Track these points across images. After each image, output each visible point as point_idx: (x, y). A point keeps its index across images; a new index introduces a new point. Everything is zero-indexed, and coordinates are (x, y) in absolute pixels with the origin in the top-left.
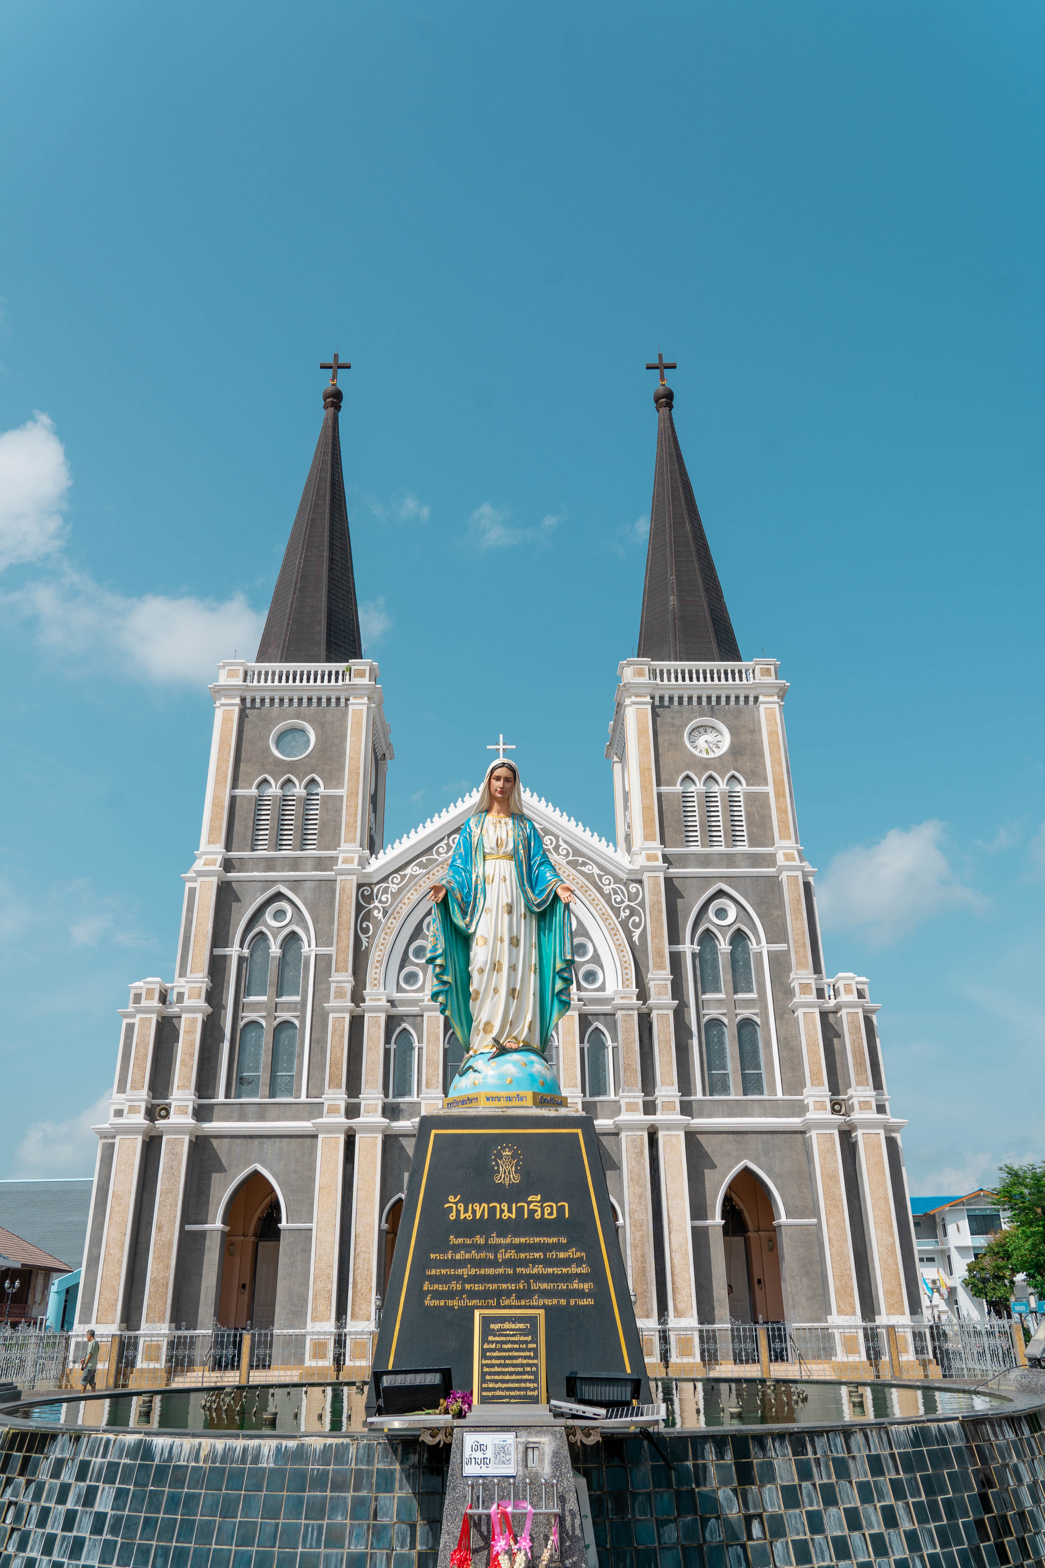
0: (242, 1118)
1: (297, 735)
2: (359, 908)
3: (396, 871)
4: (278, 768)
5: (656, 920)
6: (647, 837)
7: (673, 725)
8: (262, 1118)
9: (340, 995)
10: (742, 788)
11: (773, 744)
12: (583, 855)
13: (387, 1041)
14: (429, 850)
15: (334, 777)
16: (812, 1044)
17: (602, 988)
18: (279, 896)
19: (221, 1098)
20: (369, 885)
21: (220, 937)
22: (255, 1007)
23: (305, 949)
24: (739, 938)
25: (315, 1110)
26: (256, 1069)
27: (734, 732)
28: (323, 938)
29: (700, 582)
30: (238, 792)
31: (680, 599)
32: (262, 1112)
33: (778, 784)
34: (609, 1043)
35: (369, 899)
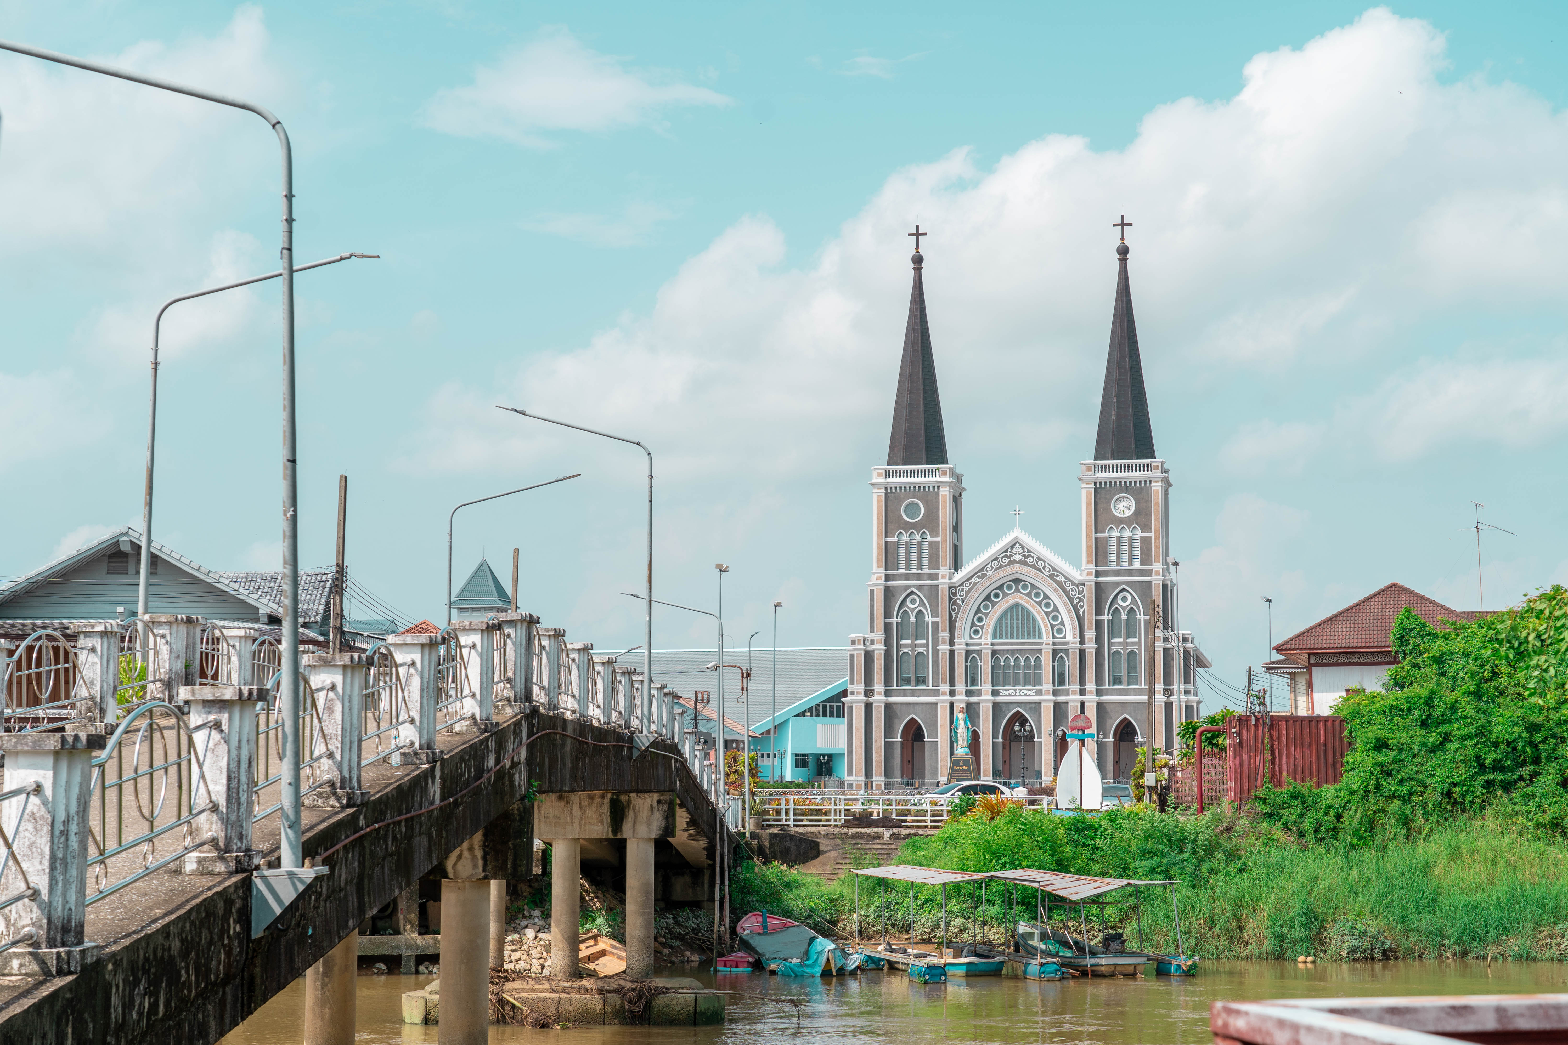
0: (905, 695)
1: (915, 508)
2: (950, 599)
3: (967, 580)
4: (907, 526)
5: (1089, 606)
6: (1088, 562)
7: (1106, 498)
8: (913, 695)
9: (944, 642)
10: (1139, 533)
11: (1156, 510)
12: (1057, 571)
13: (966, 661)
14: (982, 570)
15: (934, 531)
16: (1158, 665)
17: (1064, 637)
18: (912, 593)
19: (895, 687)
20: (956, 588)
21: (887, 614)
22: (906, 646)
23: (926, 619)
24: (1131, 611)
25: (936, 693)
26: (909, 673)
27: (1137, 502)
28: (935, 614)
31: (1118, 414)
32: (913, 693)
33: (1156, 533)
34: (1067, 663)
35: (955, 594)
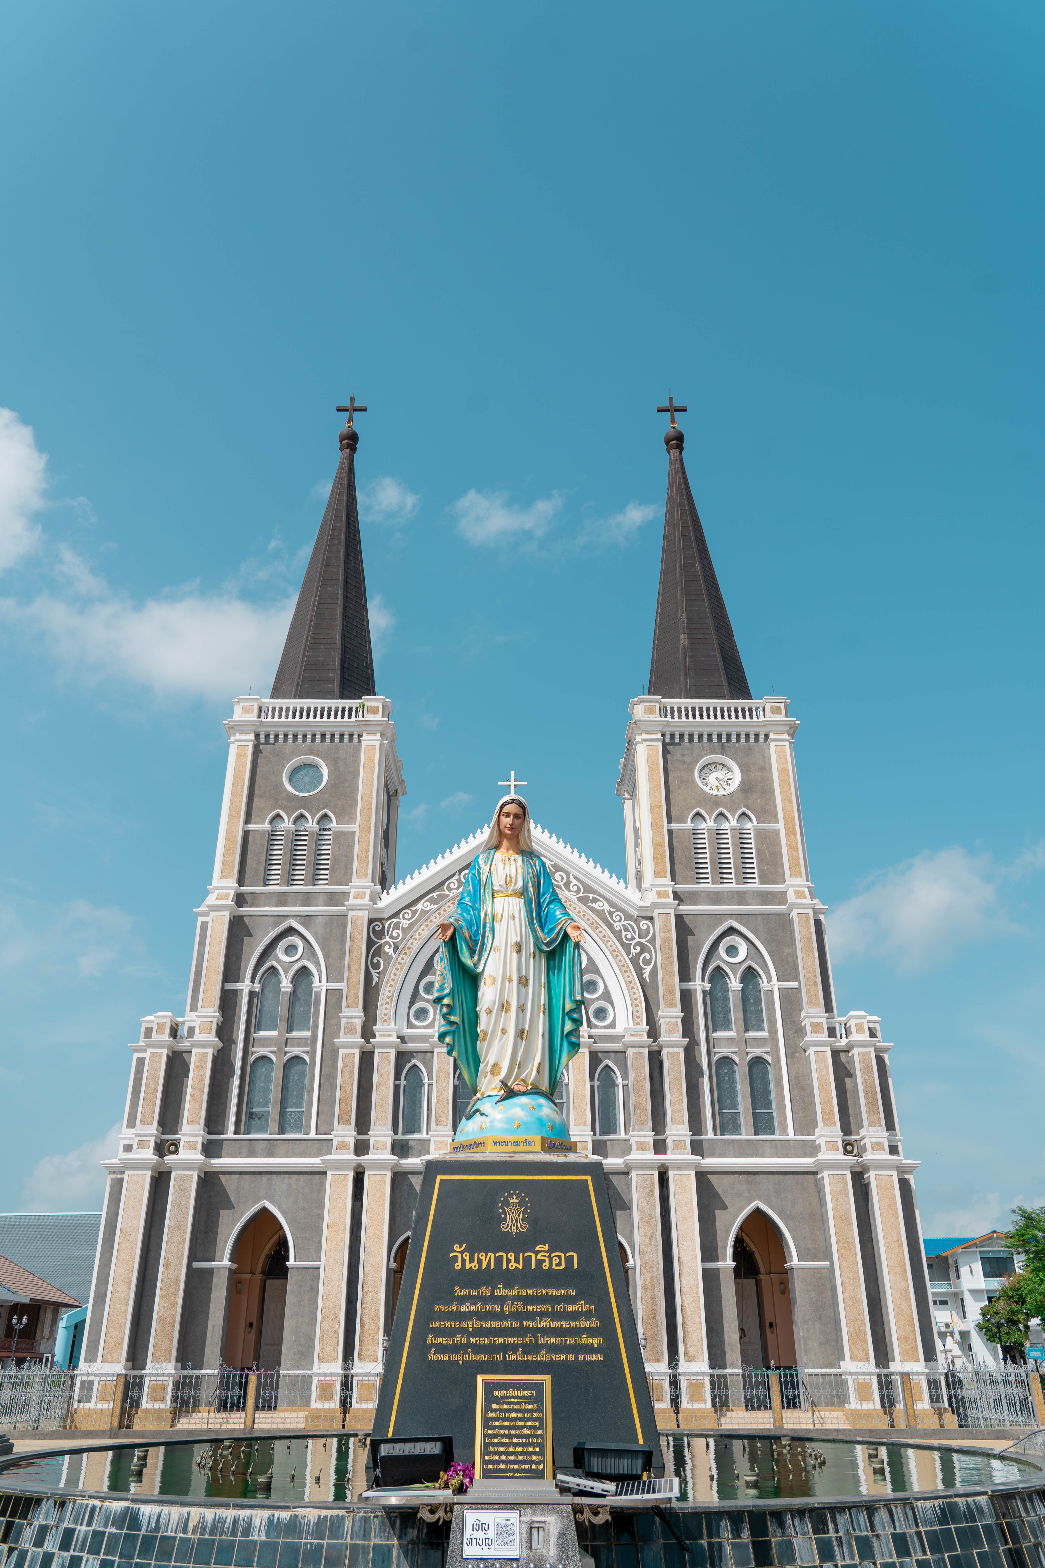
0: (251, 1154)
1: (311, 772)
2: (370, 943)
3: (408, 907)
4: (291, 803)
5: (667, 957)
6: (657, 874)
7: (684, 762)
8: (271, 1154)
9: (350, 1030)
10: (752, 826)
11: (784, 782)
12: (593, 891)
13: (397, 1077)
14: (440, 886)
15: (346, 813)
16: (823, 1084)
17: (613, 1025)
18: (291, 931)
19: (230, 1134)
20: (380, 920)
21: (231, 972)
22: (265, 1042)
23: (316, 984)
24: (750, 975)
25: (324, 1146)
26: (266, 1105)
27: (745, 770)
28: (334, 973)
29: (710, 621)
30: (251, 827)
31: (690, 637)
32: (270, 1148)
33: (788, 821)
34: (619, 1081)
35: (380, 934)
